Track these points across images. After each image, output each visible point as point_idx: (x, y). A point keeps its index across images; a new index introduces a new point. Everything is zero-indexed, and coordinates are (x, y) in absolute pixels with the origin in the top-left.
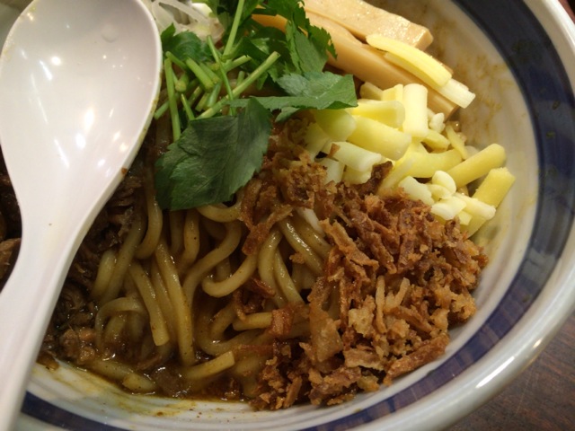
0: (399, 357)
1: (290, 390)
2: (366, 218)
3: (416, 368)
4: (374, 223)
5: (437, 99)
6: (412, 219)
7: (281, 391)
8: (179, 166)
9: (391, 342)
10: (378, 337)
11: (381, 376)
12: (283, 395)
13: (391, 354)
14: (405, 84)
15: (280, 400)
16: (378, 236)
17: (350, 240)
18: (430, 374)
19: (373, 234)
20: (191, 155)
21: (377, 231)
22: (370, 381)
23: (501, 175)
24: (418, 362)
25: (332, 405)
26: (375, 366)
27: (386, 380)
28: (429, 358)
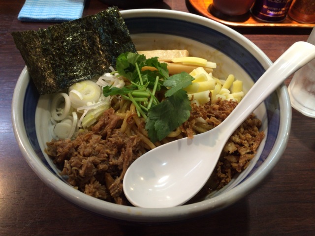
0: (252, 144)
1: (229, 175)
2: (218, 111)
3: (259, 144)
4: (221, 111)
5: (207, 69)
6: (230, 105)
7: (226, 176)
8: (155, 125)
9: (248, 141)
10: (243, 141)
11: (252, 153)
12: (228, 177)
13: (250, 145)
14: (196, 69)
15: (228, 179)
16: (224, 114)
17: (218, 120)
18: (266, 142)
19: (223, 115)
20: (156, 120)
21: (223, 113)
22: (250, 156)
23: (237, 83)
24: (259, 142)
25: (246, 168)
26: (248, 151)
27: (255, 152)
28: (262, 139)
